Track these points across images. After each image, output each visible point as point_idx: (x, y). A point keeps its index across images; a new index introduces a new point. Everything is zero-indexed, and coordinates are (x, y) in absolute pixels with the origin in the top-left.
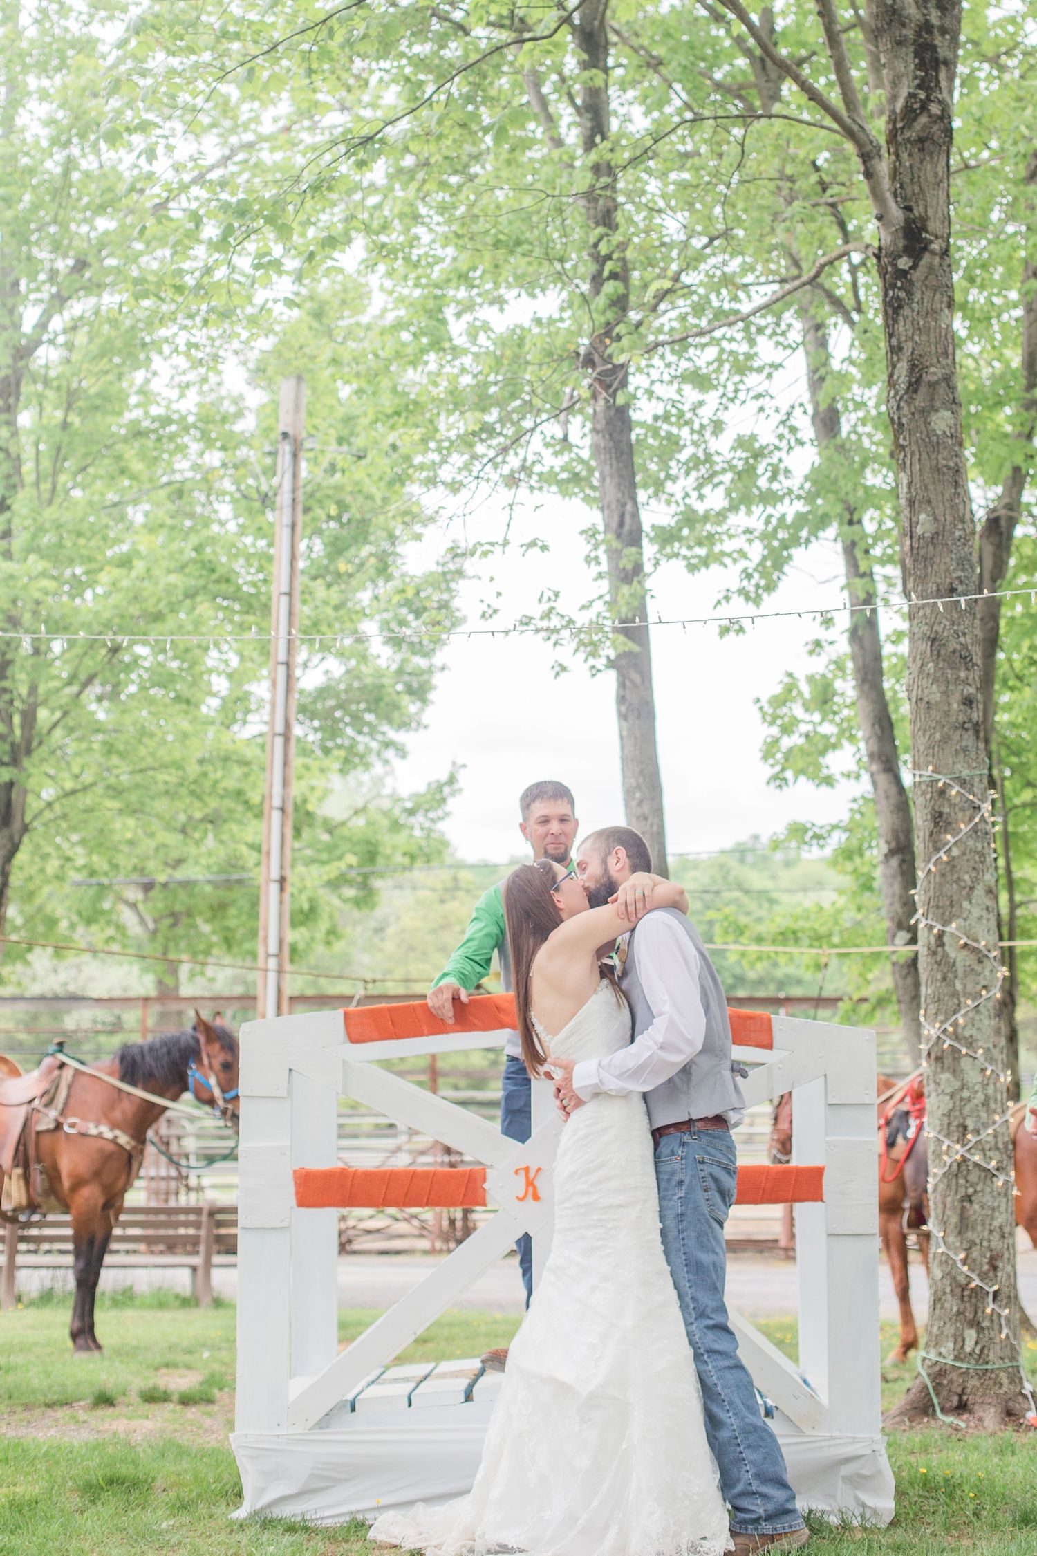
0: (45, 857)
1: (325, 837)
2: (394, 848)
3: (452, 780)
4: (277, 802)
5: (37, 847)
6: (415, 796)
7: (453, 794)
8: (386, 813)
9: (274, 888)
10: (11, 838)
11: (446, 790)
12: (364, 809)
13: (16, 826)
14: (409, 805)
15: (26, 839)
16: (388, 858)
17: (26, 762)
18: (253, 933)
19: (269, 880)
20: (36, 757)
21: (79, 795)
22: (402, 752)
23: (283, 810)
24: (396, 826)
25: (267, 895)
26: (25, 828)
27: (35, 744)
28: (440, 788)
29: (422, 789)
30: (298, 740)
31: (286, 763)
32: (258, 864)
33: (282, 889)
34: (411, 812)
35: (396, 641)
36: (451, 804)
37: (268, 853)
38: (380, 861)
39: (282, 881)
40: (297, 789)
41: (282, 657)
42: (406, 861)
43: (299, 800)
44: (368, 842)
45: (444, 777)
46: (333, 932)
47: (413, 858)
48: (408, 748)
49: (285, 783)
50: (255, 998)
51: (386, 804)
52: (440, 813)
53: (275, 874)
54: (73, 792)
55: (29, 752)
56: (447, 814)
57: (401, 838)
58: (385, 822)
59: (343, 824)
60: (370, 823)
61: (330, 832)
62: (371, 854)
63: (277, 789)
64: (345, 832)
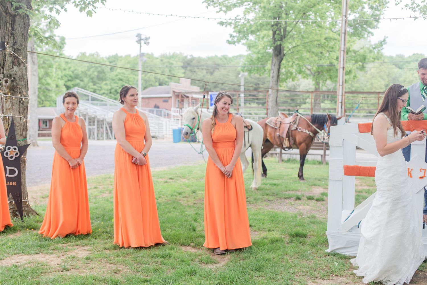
0: (289, 62)
1: (354, 54)
2: (370, 57)
3: (384, 41)
4: (342, 49)
5: (287, 59)
6: (375, 44)
7: (385, 44)
8: (368, 49)
9: (341, 70)
10: (281, 57)
11: (383, 43)
12: (363, 48)
13: (282, 55)
14: (374, 46)
15: (284, 57)
16: (368, 59)
17: (284, 40)
18: (337, 76)
19: (340, 68)
20: (286, 39)
21: (297, 47)
22: (372, 34)
23: (344, 51)
24: (371, 51)
25: (340, 71)
26: (284, 55)
27: (286, 36)
28: (381, 42)
29: (377, 42)
30: (348, 32)
31: (345, 40)
32: (338, 64)
33: (343, 70)
34: (374, 48)
35: (372, 8)
36: (384, 46)
37: (340, 61)
38: (367, 60)
39: (343, 68)
40: (347, 45)
41: (344, 14)
42: (373, 60)
43: (348, 48)
44: (364, 56)
45: (382, 40)
46: (355, 77)
47: (374, 59)
48: (374, 33)
49: (345, 45)
50: (336, 92)
51: (368, 46)
52: (381, 48)
53: (342, 66)
54: (295, 46)
55: (285, 37)
56: (383, 49)
57: (372, 55)
58: (368, 51)
59: (358, 51)
60: (364, 51)
61: (355, 53)
62: (364, 59)
63: (343, 46)
64: (358, 53)
